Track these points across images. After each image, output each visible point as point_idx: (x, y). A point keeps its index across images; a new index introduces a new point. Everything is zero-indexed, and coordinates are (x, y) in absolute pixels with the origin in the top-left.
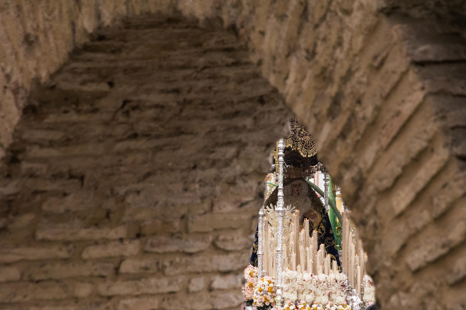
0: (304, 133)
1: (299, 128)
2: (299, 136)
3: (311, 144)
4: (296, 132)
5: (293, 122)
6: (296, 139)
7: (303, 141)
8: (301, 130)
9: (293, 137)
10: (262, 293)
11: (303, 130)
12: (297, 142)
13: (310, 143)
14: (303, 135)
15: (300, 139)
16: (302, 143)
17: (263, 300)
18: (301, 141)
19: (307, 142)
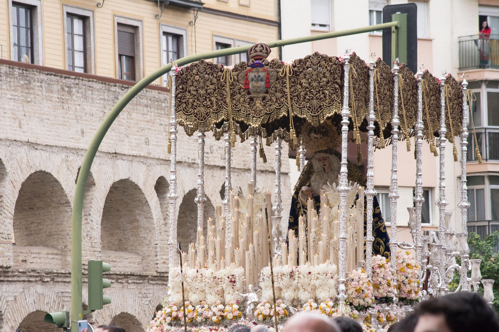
0: (197, 104)
1: (191, 98)
2: (192, 108)
3: (204, 116)
4: (188, 104)
5: (185, 92)
6: (187, 112)
7: (196, 113)
8: (194, 101)
9: (184, 110)
11: (196, 101)
12: (191, 115)
14: (196, 106)
15: (192, 111)
16: (195, 116)
19: (200, 115)
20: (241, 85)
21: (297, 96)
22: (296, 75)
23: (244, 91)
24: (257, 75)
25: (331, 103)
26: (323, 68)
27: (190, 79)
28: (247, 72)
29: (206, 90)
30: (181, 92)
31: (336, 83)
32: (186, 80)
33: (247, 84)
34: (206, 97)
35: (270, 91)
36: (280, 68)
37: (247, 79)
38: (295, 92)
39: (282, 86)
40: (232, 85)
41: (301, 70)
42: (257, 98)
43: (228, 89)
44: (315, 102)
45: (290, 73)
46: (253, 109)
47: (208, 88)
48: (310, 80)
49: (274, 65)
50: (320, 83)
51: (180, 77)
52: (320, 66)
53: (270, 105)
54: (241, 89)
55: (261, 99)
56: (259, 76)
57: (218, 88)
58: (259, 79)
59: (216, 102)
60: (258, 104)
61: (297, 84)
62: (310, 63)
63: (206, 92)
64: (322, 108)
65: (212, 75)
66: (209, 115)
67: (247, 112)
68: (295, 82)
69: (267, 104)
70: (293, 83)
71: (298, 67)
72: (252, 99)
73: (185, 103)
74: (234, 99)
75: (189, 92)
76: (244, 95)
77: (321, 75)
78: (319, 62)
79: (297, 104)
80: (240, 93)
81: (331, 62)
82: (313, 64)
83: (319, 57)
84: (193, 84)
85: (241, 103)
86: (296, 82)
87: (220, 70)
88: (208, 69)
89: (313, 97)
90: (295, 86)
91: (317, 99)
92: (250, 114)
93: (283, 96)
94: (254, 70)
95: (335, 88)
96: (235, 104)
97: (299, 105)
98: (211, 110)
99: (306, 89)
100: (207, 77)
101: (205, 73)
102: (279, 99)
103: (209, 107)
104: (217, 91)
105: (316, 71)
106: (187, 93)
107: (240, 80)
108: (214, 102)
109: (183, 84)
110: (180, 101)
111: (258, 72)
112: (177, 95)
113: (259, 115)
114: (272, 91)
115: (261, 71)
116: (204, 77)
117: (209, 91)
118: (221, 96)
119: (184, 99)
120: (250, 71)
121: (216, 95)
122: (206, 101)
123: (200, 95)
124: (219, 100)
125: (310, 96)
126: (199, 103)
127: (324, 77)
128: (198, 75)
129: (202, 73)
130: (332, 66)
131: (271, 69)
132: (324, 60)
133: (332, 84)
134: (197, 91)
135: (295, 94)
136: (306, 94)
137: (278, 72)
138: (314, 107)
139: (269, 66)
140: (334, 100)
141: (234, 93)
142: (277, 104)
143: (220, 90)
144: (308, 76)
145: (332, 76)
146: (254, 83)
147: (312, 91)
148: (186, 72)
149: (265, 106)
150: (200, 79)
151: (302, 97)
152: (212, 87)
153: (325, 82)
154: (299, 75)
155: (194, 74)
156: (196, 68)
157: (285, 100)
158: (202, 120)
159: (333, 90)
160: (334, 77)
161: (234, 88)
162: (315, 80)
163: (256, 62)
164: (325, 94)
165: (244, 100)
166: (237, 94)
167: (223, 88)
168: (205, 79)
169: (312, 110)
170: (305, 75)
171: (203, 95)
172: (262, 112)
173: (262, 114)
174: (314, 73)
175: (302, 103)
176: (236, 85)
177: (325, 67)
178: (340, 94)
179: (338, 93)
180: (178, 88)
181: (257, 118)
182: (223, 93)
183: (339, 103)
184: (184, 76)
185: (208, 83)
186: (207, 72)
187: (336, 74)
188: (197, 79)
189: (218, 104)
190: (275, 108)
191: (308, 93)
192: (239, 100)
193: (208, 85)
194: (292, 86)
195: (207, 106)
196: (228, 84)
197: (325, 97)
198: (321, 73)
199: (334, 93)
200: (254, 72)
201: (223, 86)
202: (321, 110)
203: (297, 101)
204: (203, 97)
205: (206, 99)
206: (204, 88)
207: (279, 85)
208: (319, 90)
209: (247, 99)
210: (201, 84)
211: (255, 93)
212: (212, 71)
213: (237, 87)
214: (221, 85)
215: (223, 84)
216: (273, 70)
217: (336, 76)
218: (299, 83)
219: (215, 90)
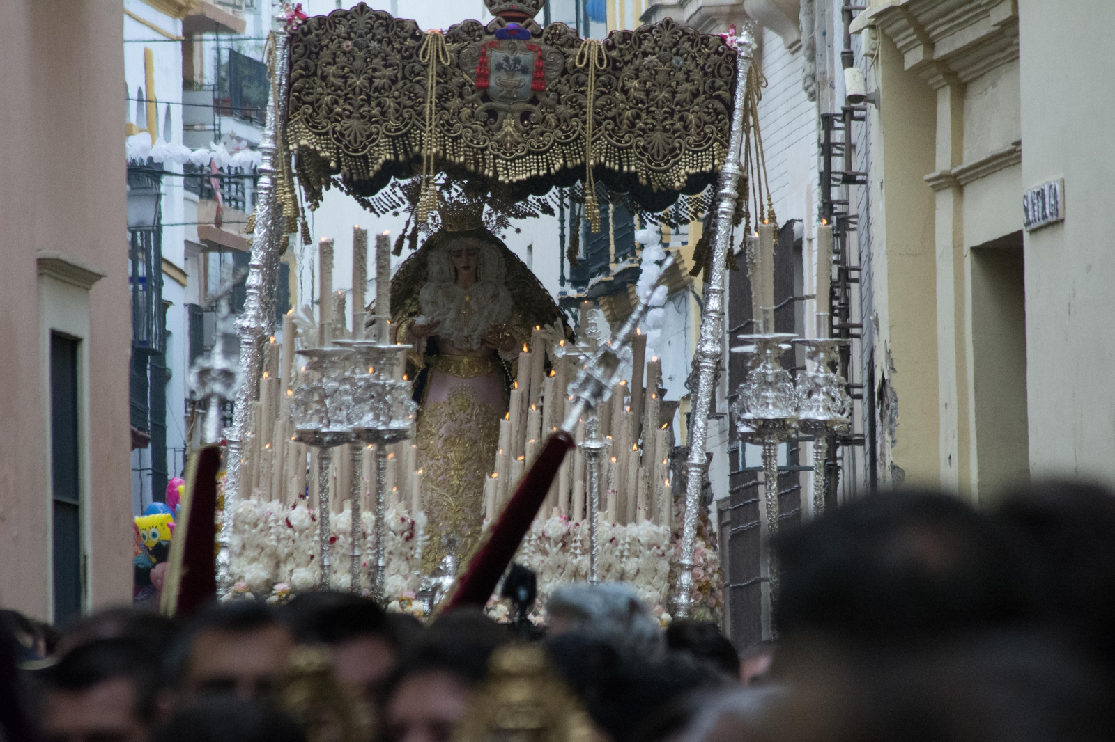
20: (465, 76)
21: (613, 118)
22: (615, 68)
23: (473, 92)
24: (511, 58)
25: (702, 145)
26: (686, 60)
27: (327, 46)
28: (484, 46)
29: (371, 80)
30: (302, 76)
31: (719, 97)
32: (316, 47)
33: (483, 76)
34: (368, 95)
35: (542, 98)
36: (572, 46)
37: (484, 64)
38: (610, 110)
39: (576, 92)
40: (443, 73)
41: (627, 58)
42: (507, 111)
43: (430, 82)
44: (658, 137)
45: (601, 61)
46: (495, 138)
47: (377, 74)
48: (649, 85)
49: (557, 37)
50: (676, 93)
51: (301, 41)
52: (677, 54)
53: (542, 134)
54: (464, 85)
55: (517, 115)
56: (517, 61)
57: (404, 77)
58: (514, 67)
59: (397, 111)
60: (509, 126)
61: (616, 90)
62: (652, 44)
63: (371, 82)
64: (678, 155)
65: (390, 42)
66: (374, 140)
67: (478, 143)
68: (610, 84)
69: (532, 129)
70: (605, 85)
71: (621, 50)
72: (492, 113)
73: (311, 104)
74: (444, 108)
75: (324, 78)
76: (473, 102)
77: (681, 76)
78: (676, 44)
79: (612, 137)
80: (461, 96)
81: (707, 46)
82: (660, 47)
83: (676, 33)
84: (334, 59)
85: (463, 119)
86: (614, 86)
87: (410, 33)
88: (378, 28)
89: (654, 126)
90: (609, 93)
91: (665, 131)
92: (486, 148)
93: (576, 115)
94: (504, 43)
95: (715, 110)
96: (448, 122)
97: (617, 141)
98: (382, 129)
99: (637, 104)
100: (375, 48)
101: (370, 36)
102: (565, 121)
103: (377, 122)
104: (400, 84)
105: (668, 64)
106: (317, 80)
107: (466, 65)
108: (392, 110)
109: (309, 57)
110: (298, 99)
111: (514, 49)
112: (293, 83)
113: (511, 154)
114: (548, 100)
115: (523, 50)
116: (368, 47)
117: (377, 82)
118: (410, 98)
119: (308, 94)
120: (492, 45)
121: (396, 93)
122: (370, 104)
123: (354, 90)
124: (405, 107)
125: (649, 121)
126: (350, 108)
127: (687, 80)
128: (350, 39)
129: (361, 36)
130: (709, 55)
131: (549, 48)
132: (689, 40)
133: (706, 99)
134: (345, 77)
135: (610, 114)
136: (638, 116)
137: (567, 57)
138: (655, 148)
139: (542, 40)
140: (710, 138)
141: (447, 94)
142: (560, 134)
143: (407, 82)
144: (644, 74)
145: (709, 82)
146: (504, 76)
147: (653, 112)
148: (316, 29)
149: (528, 134)
150: (356, 49)
151: (625, 121)
152: (388, 72)
153: (688, 94)
154: (621, 69)
155: (339, 37)
156: (344, 22)
157: (581, 125)
158: (356, 151)
159: (709, 114)
160: (713, 82)
161: (446, 82)
162: (662, 86)
163: (509, 25)
164: (688, 121)
165: (473, 112)
166: (453, 96)
167: (417, 78)
168: (369, 52)
169: (652, 155)
170: (637, 70)
171: (361, 90)
172: (520, 147)
173: (519, 153)
174: (662, 68)
175: (627, 137)
176: (454, 74)
177: (689, 57)
178: (727, 126)
179: (723, 122)
180: (295, 67)
181: (507, 161)
182: (417, 91)
183: (725, 147)
184: (312, 37)
185: (377, 62)
186: (374, 35)
187: (720, 76)
188: (348, 49)
189: (401, 115)
190: (555, 141)
191: (644, 115)
192: (459, 112)
193: (377, 67)
194: (603, 93)
195: (371, 118)
196: (432, 71)
197: (686, 128)
198: (680, 69)
199: (713, 123)
200: (502, 49)
201: (418, 75)
202: (674, 157)
203: (613, 130)
204: (361, 94)
205: (368, 101)
206: (366, 73)
207: (567, 88)
208: (673, 110)
209: (481, 111)
210: (358, 64)
211: (504, 99)
212: (390, 34)
213: (456, 81)
214: (412, 72)
215: (418, 68)
216: (553, 49)
217: (719, 82)
218: (619, 89)
219: (394, 81)
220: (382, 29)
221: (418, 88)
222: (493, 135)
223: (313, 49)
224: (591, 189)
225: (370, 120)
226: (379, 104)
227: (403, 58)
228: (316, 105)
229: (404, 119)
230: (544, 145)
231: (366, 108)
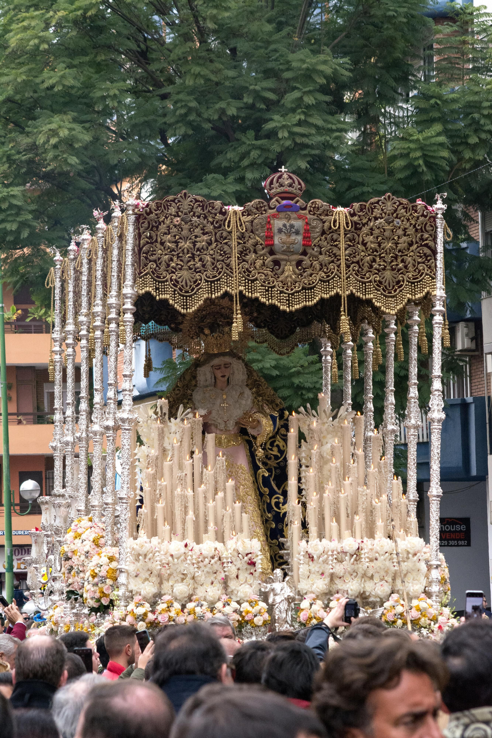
0: (177, 264)
1: (166, 254)
2: (167, 271)
3: (191, 286)
4: (160, 264)
5: (154, 244)
6: (159, 277)
7: (176, 280)
8: (172, 260)
9: (154, 274)
10: (96, 580)
11: (175, 259)
12: (164, 282)
13: (189, 284)
14: (175, 269)
15: (168, 277)
16: (174, 285)
17: (97, 595)
18: (171, 280)
19: (184, 283)
20: (257, 238)
21: (358, 262)
22: (356, 229)
23: (263, 249)
24: (288, 224)
25: (417, 278)
26: (403, 221)
27: (163, 222)
28: (269, 217)
29: (194, 244)
30: (148, 243)
31: (426, 245)
32: (156, 223)
33: (270, 237)
34: (192, 254)
35: (309, 251)
36: (327, 215)
37: (270, 229)
38: (355, 257)
39: (331, 245)
40: (242, 237)
41: (364, 221)
42: (287, 261)
43: (234, 243)
44: (388, 274)
45: (347, 224)
46: (280, 279)
47: (198, 239)
48: (380, 238)
49: (316, 209)
50: (398, 243)
51: (145, 218)
52: (397, 217)
53: (311, 275)
54: (257, 244)
55: (294, 263)
56: (292, 226)
57: (216, 241)
58: (290, 230)
59: (213, 264)
60: (289, 270)
61: (358, 243)
62: (380, 211)
63: (195, 245)
64: (402, 285)
65: (205, 217)
66: (199, 284)
67: (269, 283)
68: (354, 240)
69: (304, 272)
70: (350, 241)
71: (359, 216)
72: (277, 263)
73: (155, 261)
74: (244, 261)
75: (162, 244)
76: (263, 255)
77: (400, 232)
78: (396, 211)
79: (358, 276)
80: (255, 252)
81: (416, 211)
82: (385, 214)
83: (395, 203)
84: (168, 230)
85: (258, 267)
86: (357, 240)
87: (219, 210)
88: (197, 208)
89: (385, 267)
90: (354, 246)
91: (393, 270)
92: (274, 287)
93: (333, 262)
94: (282, 215)
95: (425, 254)
96: (247, 269)
97: (361, 278)
98: (203, 277)
99: (373, 252)
100: (196, 222)
101: (192, 213)
102: (326, 266)
103: (200, 272)
104: (214, 245)
105: (391, 224)
106: (158, 245)
107: (257, 230)
108: (209, 263)
109: (152, 230)
110: (146, 258)
111: (289, 219)
112: (143, 247)
113: (292, 290)
114: (313, 252)
115: (295, 219)
116: (191, 221)
117: (198, 245)
118: (221, 255)
119: (152, 255)
120: (274, 216)
121: (212, 252)
122: (194, 260)
123: (183, 251)
124: (218, 261)
125: (382, 264)
126: (181, 263)
127: (405, 235)
128: (179, 216)
129: (186, 214)
130: (418, 218)
131: (312, 216)
132: (404, 208)
133: (418, 247)
134: (176, 242)
135: (355, 260)
136: (374, 261)
137: (324, 222)
138: (387, 282)
139: (307, 212)
140: (423, 273)
141: (246, 250)
142: (323, 274)
143: (219, 243)
144: (376, 232)
145: (419, 235)
146: (284, 237)
147: (384, 257)
148: (156, 211)
149: (302, 276)
150: (183, 223)
151: (366, 264)
152: (205, 237)
153: (406, 244)
154: (361, 229)
155: (171, 215)
156: (173, 204)
157: (336, 268)
158: (187, 292)
159: (421, 257)
160: (422, 236)
161: (244, 243)
162: (388, 239)
163: (284, 202)
164: (407, 263)
165: (264, 263)
166: (250, 252)
167: (225, 241)
168: (192, 225)
169: (386, 287)
170: (371, 229)
171: (188, 251)
172: (297, 284)
173: (297, 289)
174: (388, 227)
175: (367, 275)
176: (250, 237)
177: (405, 220)
178: (433, 264)
179: (431, 261)
180: (143, 236)
181: (289, 294)
182: (225, 250)
183: (433, 278)
184: (152, 216)
185: (198, 231)
186: (194, 213)
187: (426, 231)
188: (177, 223)
189: (216, 266)
190: (320, 280)
191: (378, 259)
192: (255, 263)
193: (198, 234)
194: (350, 246)
195: (196, 269)
196: (235, 235)
197: (406, 267)
198: (399, 228)
199: (424, 263)
200: (281, 218)
201: (225, 239)
202: (399, 287)
203: (358, 271)
204: (188, 253)
205: (193, 257)
206: (190, 239)
207: (325, 243)
208: (397, 255)
209: (269, 262)
210: (185, 233)
211: (284, 252)
212: (205, 212)
213: (251, 241)
214: (221, 237)
215: (225, 234)
216: (315, 217)
217: (426, 236)
218: (360, 242)
219: (210, 244)
220: (199, 209)
221: (226, 248)
222: (278, 277)
223: (154, 224)
224: (345, 312)
225: (195, 271)
226: (200, 260)
227: (215, 227)
228: (158, 263)
229: (218, 269)
230: (313, 283)
231: (192, 263)
